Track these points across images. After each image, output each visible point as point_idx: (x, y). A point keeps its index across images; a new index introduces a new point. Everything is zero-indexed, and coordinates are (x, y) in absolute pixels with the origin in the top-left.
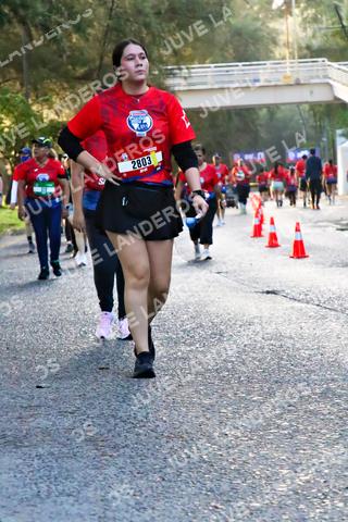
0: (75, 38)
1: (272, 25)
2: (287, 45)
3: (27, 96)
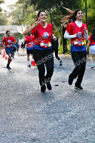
1: (7, 19)
2: (9, 22)
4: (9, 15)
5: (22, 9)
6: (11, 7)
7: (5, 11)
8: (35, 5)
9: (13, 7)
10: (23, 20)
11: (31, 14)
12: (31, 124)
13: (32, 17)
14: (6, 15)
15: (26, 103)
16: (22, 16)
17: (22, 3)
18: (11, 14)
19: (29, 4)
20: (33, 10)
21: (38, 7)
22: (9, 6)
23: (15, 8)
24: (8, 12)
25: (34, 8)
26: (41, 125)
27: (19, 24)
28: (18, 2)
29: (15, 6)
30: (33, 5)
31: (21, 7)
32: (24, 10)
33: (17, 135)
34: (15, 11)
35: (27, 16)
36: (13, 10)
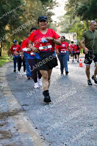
0: (27, 30)
1: (56, 28)
2: (58, 31)
3: (20, 39)
4: (59, 25)
5: (69, 20)
6: (60, 18)
7: (55, 22)
8: (81, 15)
9: (62, 18)
10: (70, 29)
11: (77, 24)
12: (87, 113)
13: (78, 26)
14: (56, 25)
15: (80, 97)
16: (69, 26)
17: (69, 15)
18: (60, 24)
19: (76, 15)
20: (79, 20)
21: (83, 18)
22: (58, 17)
23: (64, 19)
24: (57, 22)
25: (81, 18)
26: (95, 114)
27: (67, 32)
28: (66, 14)
29: (63, 17)
30: (80, 16)
31: (68, 18)
32: (71, 20)
33: (77, 121)
34: (63, 22)
35: (73, 25)
36: (62, 21)
